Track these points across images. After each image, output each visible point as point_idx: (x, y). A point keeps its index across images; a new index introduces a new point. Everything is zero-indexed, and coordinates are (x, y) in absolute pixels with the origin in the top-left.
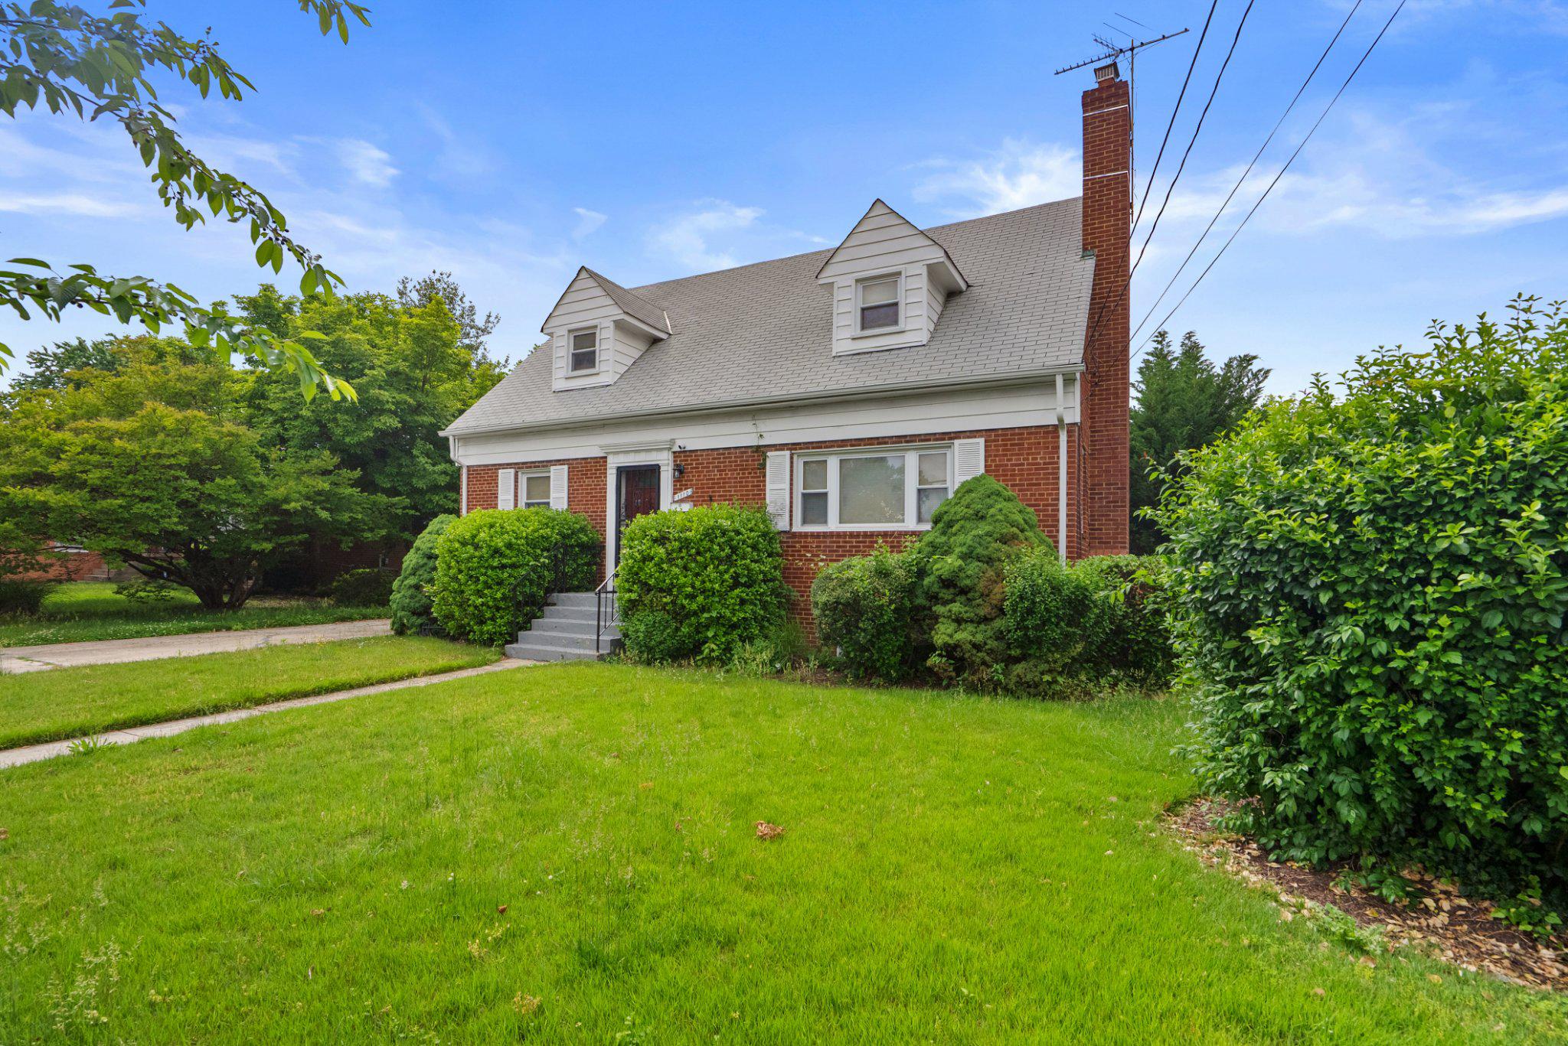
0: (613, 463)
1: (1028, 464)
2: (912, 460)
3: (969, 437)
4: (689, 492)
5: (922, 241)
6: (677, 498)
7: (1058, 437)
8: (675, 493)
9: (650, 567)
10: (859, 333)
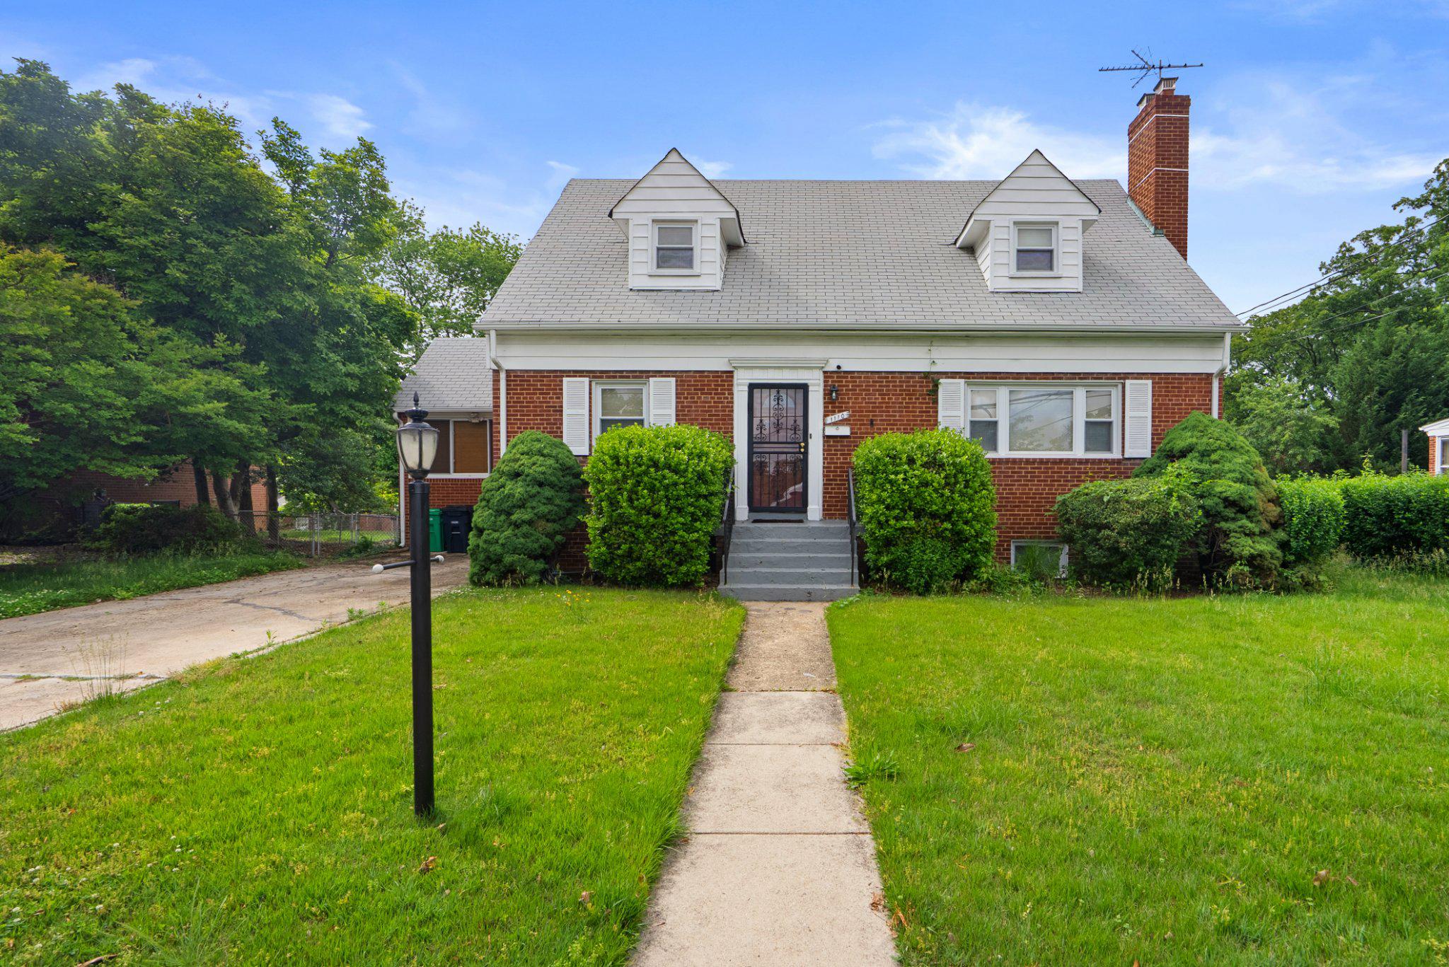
0: (742, 381)
1: (1186, 405)
2: (1080, 394)
3: (1136, 379)
4: (845, 415)
5: (1078, 197)
6: (829, 420)
7: (1211, 383)
8: (825, 416)
9: (928, 492)
10: (1014, 272)
